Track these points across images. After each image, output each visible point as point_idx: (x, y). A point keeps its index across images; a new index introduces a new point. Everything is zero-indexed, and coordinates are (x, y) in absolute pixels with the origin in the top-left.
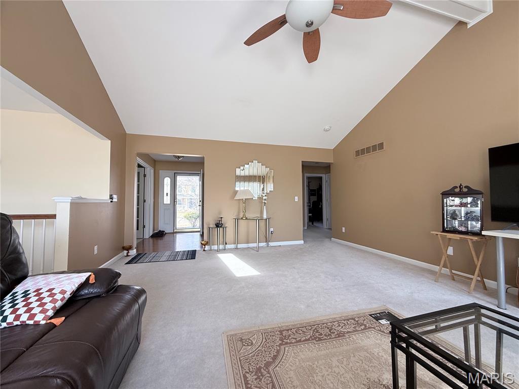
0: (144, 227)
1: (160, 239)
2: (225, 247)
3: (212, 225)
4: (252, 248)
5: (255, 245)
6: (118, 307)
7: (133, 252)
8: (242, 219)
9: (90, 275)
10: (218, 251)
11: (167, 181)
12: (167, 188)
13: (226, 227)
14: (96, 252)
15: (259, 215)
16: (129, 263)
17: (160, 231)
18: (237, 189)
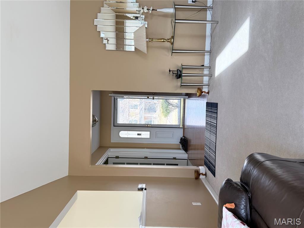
0: (175, 158)
1: (190, 142)
2: (207, 67)
3: (178, 82)
4: (213, 30)
5: (209, 26)
6: (266, 182)
7: (202, 169)
8: (172, 44)
9: (226, 207)
10: (211, 75)
11: (124, 134)
12: (132, 134)
13: (182, 66)
14: (199, 204)
15: (169, 20)
16: (214, 174)
17: (180, 142)
18: (133, 49)
